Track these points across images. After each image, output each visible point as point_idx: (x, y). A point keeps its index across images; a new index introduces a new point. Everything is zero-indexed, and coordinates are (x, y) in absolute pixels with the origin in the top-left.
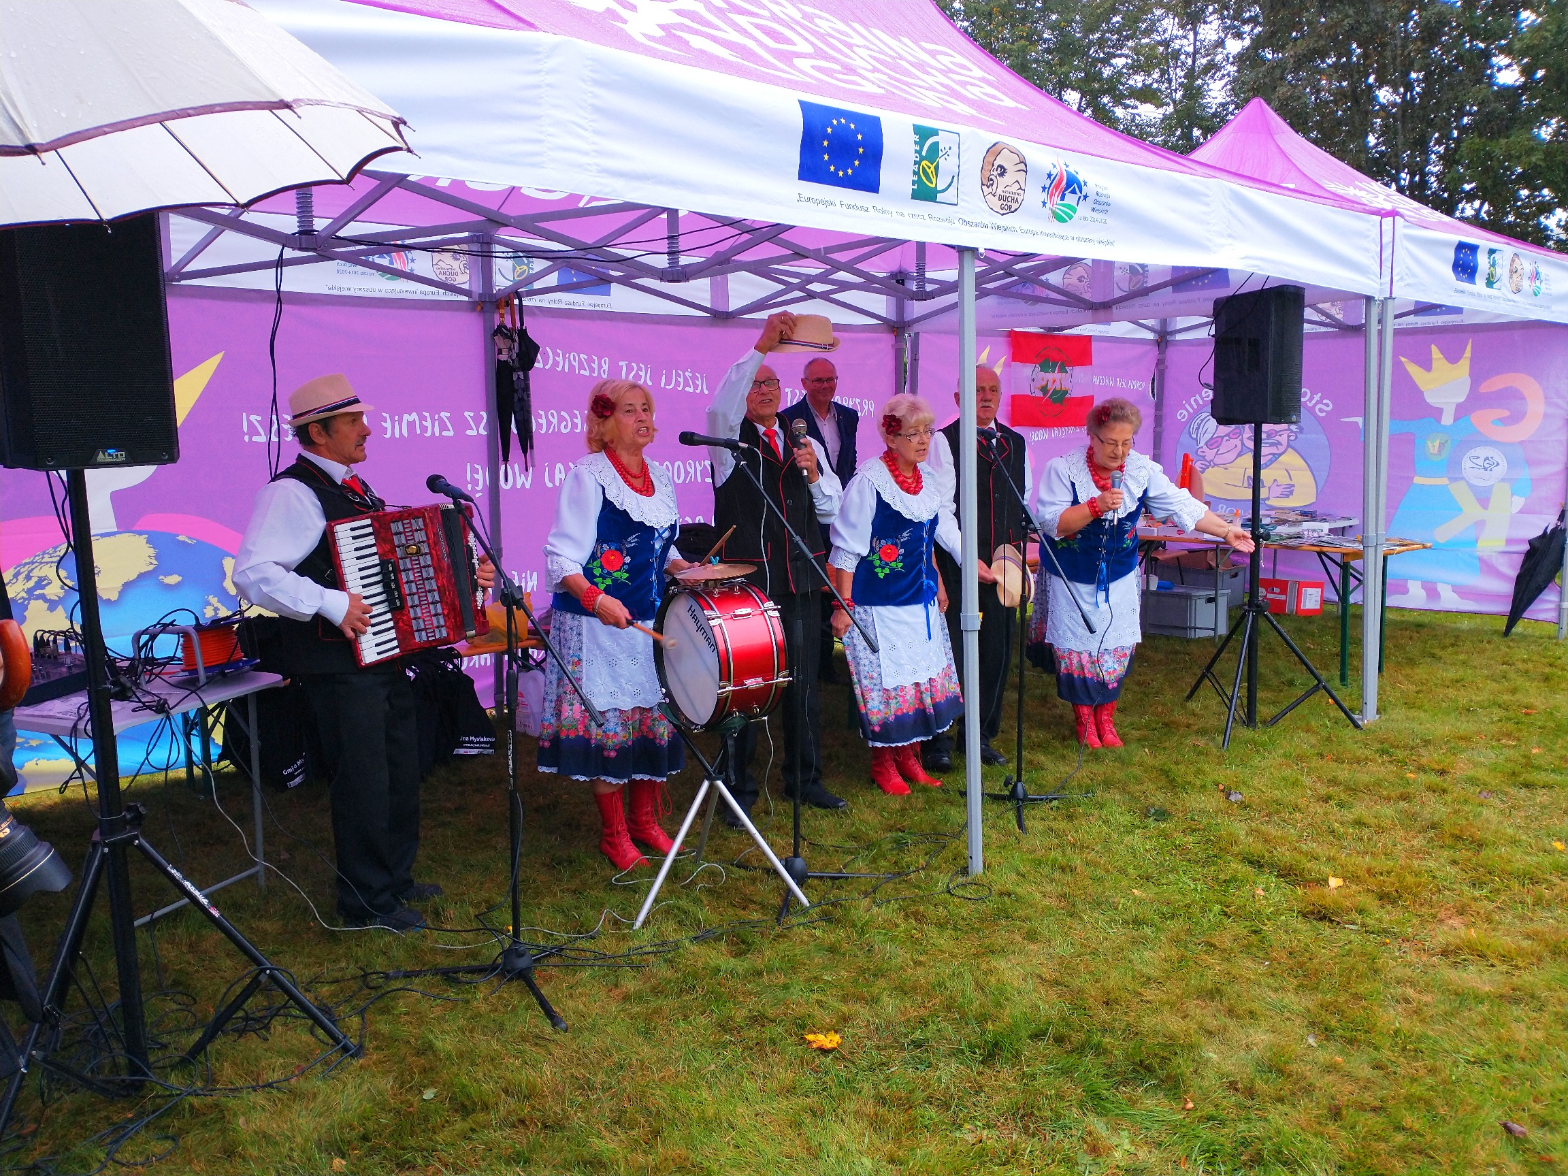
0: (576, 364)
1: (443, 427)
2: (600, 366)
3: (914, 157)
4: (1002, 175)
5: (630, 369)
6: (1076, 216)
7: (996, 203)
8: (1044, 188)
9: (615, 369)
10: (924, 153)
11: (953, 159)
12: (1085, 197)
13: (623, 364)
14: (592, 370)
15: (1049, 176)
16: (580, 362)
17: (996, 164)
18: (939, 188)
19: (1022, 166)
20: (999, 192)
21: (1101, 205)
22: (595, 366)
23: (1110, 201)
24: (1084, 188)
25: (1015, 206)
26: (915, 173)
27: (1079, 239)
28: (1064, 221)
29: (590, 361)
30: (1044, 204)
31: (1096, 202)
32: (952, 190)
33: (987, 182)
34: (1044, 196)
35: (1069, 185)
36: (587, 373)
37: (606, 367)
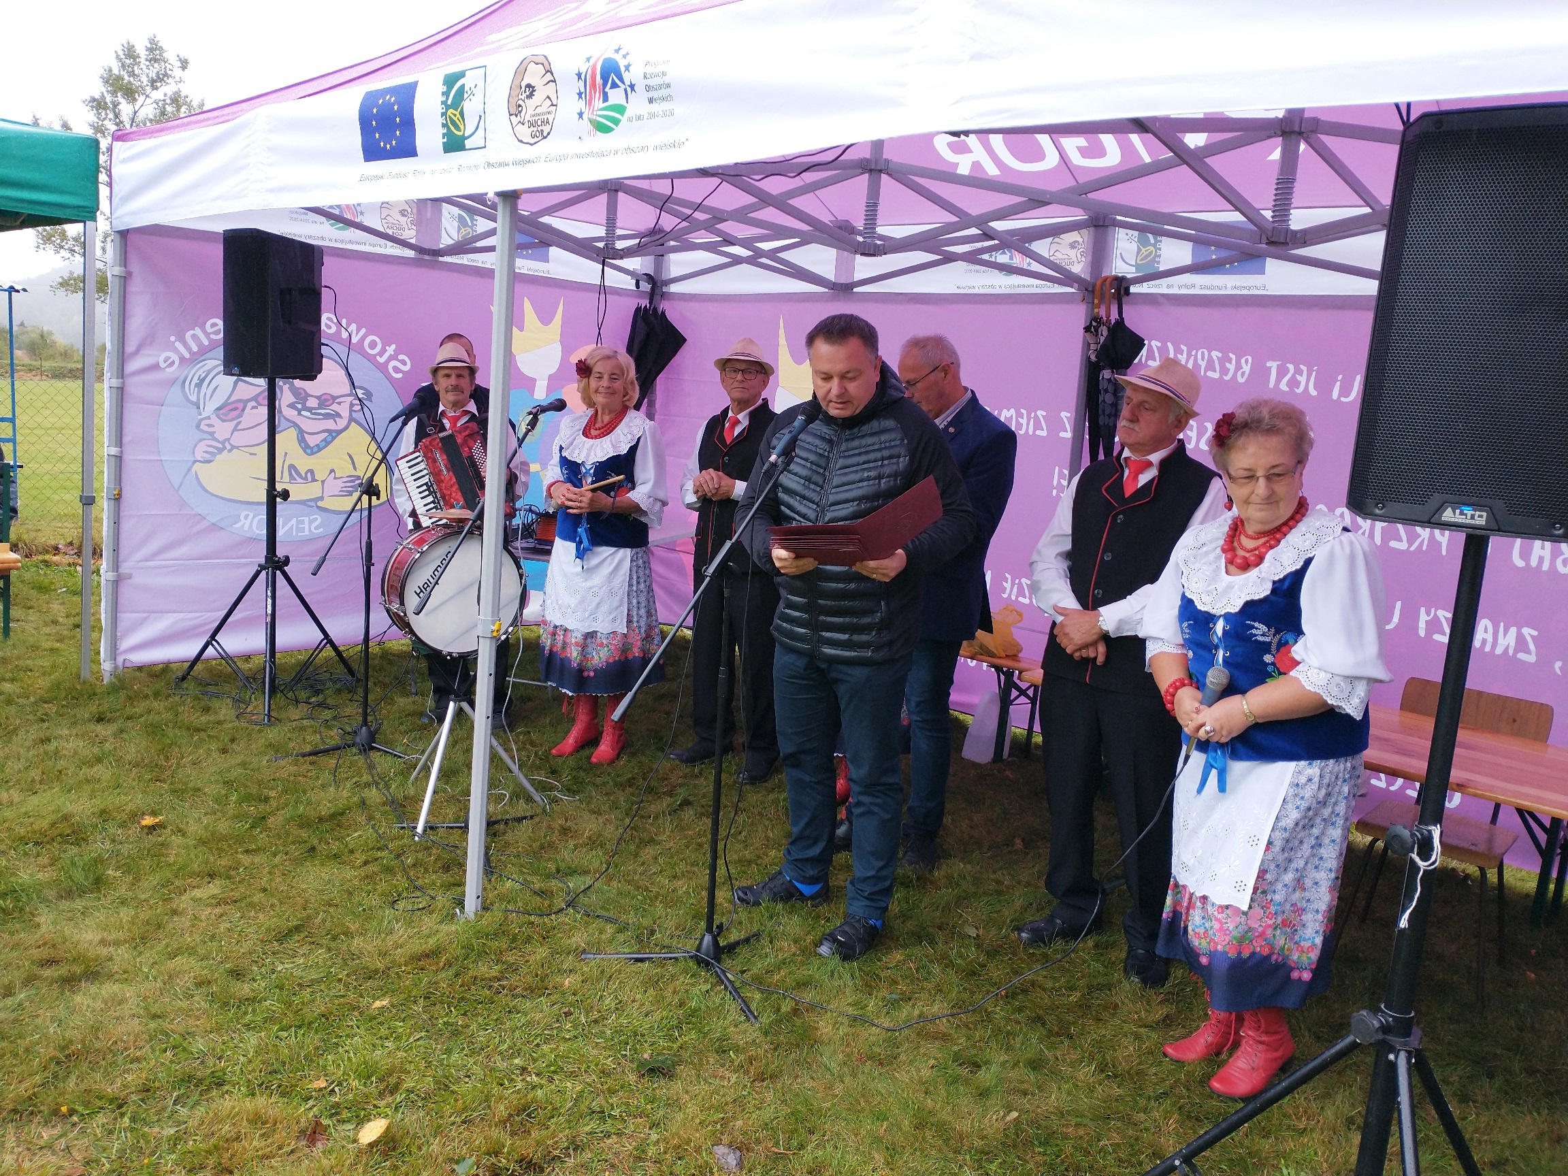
0: (1203, 364)
1: (1038, 426)
2: (1239, 367)
3: (440, 109)
4: (530, 96)
5: (1282, 372)
6: (624, 119)
7: (525, 132)
8: (580, 94)
9: (1260, 372)
10: (449, 103)
11: (478, 98)
12: (632, 86)
13: (1273, 365)
14: (1224, 371)
15: (579, 75)
16: (1210, 360)
17: (523, 84)
18: (467, 134)
19: (549, 75)
20: (528, 118)
21: (659, 91)
22: (1231, 367)
23: (667, 80)
24: (626, 76)
25: (546, 129)
26: (444, 125)
27: (630, 150)
28: (608, 130)
29: (1224, 360)
30: (581, 115)
31: (648, 88)
32: (480, 132)
33: (516, 110)
34: (582, 104)
35: (605, 79)
36: (1216, 375)
37: (1247, 368)
